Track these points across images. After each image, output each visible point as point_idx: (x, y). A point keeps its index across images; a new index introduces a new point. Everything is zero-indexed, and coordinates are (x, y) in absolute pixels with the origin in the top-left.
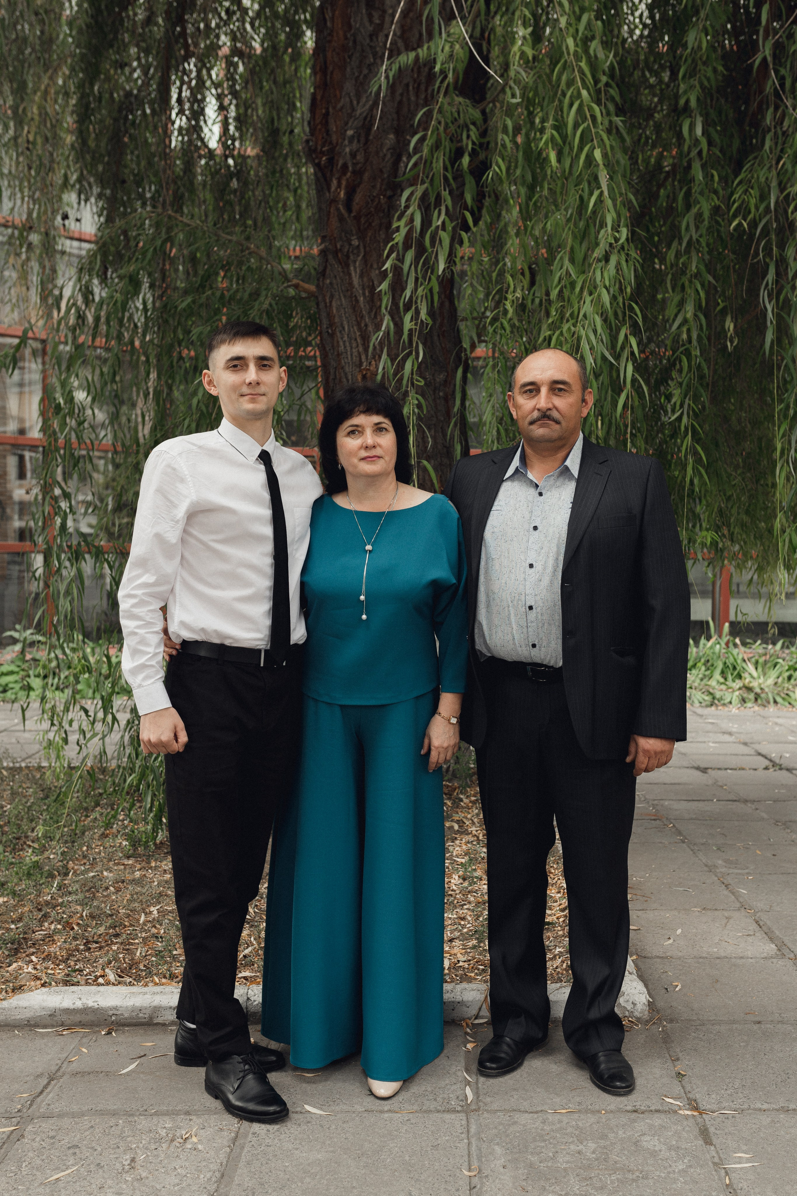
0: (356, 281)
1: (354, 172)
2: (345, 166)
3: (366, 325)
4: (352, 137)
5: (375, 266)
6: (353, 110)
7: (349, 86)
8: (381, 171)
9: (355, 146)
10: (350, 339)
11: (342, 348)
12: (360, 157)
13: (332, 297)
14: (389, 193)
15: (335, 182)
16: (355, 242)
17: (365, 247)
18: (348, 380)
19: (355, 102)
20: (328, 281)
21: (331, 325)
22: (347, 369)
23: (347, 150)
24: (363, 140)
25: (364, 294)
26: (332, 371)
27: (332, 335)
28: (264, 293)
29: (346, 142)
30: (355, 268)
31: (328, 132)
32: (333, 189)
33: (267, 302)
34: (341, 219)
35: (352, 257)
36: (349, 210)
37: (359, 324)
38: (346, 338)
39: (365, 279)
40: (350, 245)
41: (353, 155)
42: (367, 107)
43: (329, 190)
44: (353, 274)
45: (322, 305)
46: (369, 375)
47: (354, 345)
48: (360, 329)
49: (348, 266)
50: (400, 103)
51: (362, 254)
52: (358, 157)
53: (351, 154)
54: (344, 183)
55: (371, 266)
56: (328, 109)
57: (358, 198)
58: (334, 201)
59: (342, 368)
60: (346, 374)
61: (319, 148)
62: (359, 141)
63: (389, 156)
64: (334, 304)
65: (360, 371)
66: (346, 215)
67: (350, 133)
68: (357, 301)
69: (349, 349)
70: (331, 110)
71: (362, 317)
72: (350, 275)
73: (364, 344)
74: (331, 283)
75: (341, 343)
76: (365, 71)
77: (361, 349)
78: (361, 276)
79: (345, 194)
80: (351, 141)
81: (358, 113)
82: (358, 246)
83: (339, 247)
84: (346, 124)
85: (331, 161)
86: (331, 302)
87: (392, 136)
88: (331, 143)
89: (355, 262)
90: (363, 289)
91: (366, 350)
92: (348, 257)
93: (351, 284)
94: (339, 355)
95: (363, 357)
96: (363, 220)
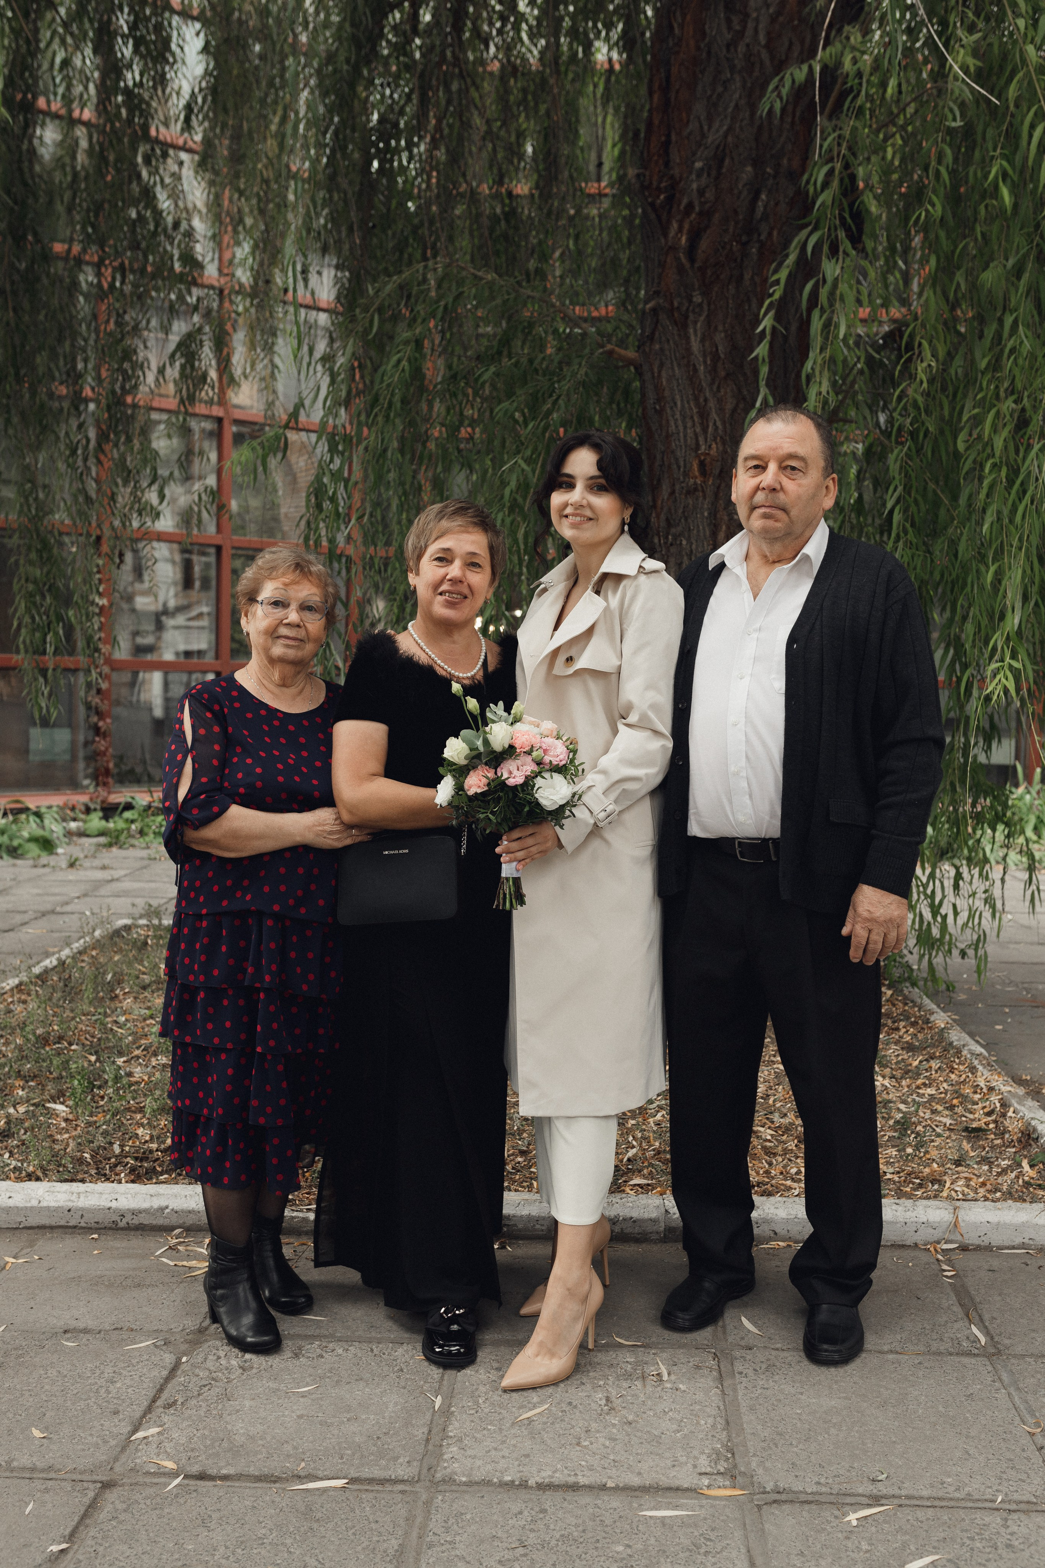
0: (695, 346)
1: (701, 213)
2: (690, 206)
3: (706, 400)
4: (702, 169)
5: (720, 328)
6: (703, 136)
7: (699, 108)
8: (736, 212)
9: (704, 180)
10: (684, 418)
11: (673, 428)
12: (709, 195)
13: (662, 365)
14: (744, 238)
15: (675, 225)
16: (697, 299)
17: (709, 305)
18: (679, 467)
19: (706, 128)
20: (657, 347)
21: (660, 399)
22: (678, 453)
23: (694, 186)
24: (714, 173)
25: (705, 362)
26: (659, 457)
27: (660, 412)
28: (577, 361)
29: (694, 177)
30: (695, 331)
31: (667, 164)
32: (672, 233)
33: (582, 371)
34: (681, 270)
35: (691, 317)
36: (692, 259)
37: (696, 399)
38: (678, 416)
39: (707, 344)
40: (690, 301)
41: (701, 192)
42: (721, 132)
43: (665, 235)
44: (693, 338)
45: (647, 376)
46: (708, 460)
47: (689, 424)
48: (697, 405)
49: (685, 326)
50: (760, 128)
51: (705, 313)
52: (707, 195)
53: (698, 190)
54: (686, 226)
55: (716, 328)
56: (668, 136)
57: (704, 244)
58: (673, 248)
59: (673, 452)
60: (677, 460)
61: (655, 184)
62: (709, 175)
63: (745, 193)
64: (664, 374)
65: (698, 456)
66: (687, 265)
67: (698, 165)
68: (696, 370)
69: (681, 428)
70: (674, 137)
71: (701, 390)
72: (688, 339)
73: (702, 424)
74: (662, 350)
75: (672, 423)
76: (720, 89)
77: (698, 430)
78: (703, 340)
79: (687, 240)
80: (699, 176)
81: (710, 140)
82: (700, 305)
83: (676, 304)
84: (694, 154)
85: (670, 199)
86: (660, 372)
87: (749, 169)
88: (672, 177)
89: (696, 322)
90: (705, 356)
91: (705, 430)
92: (686, 317)
93: (688, 350)
94: (668, 436)
95: (701, 440)
96: (709, 272)
